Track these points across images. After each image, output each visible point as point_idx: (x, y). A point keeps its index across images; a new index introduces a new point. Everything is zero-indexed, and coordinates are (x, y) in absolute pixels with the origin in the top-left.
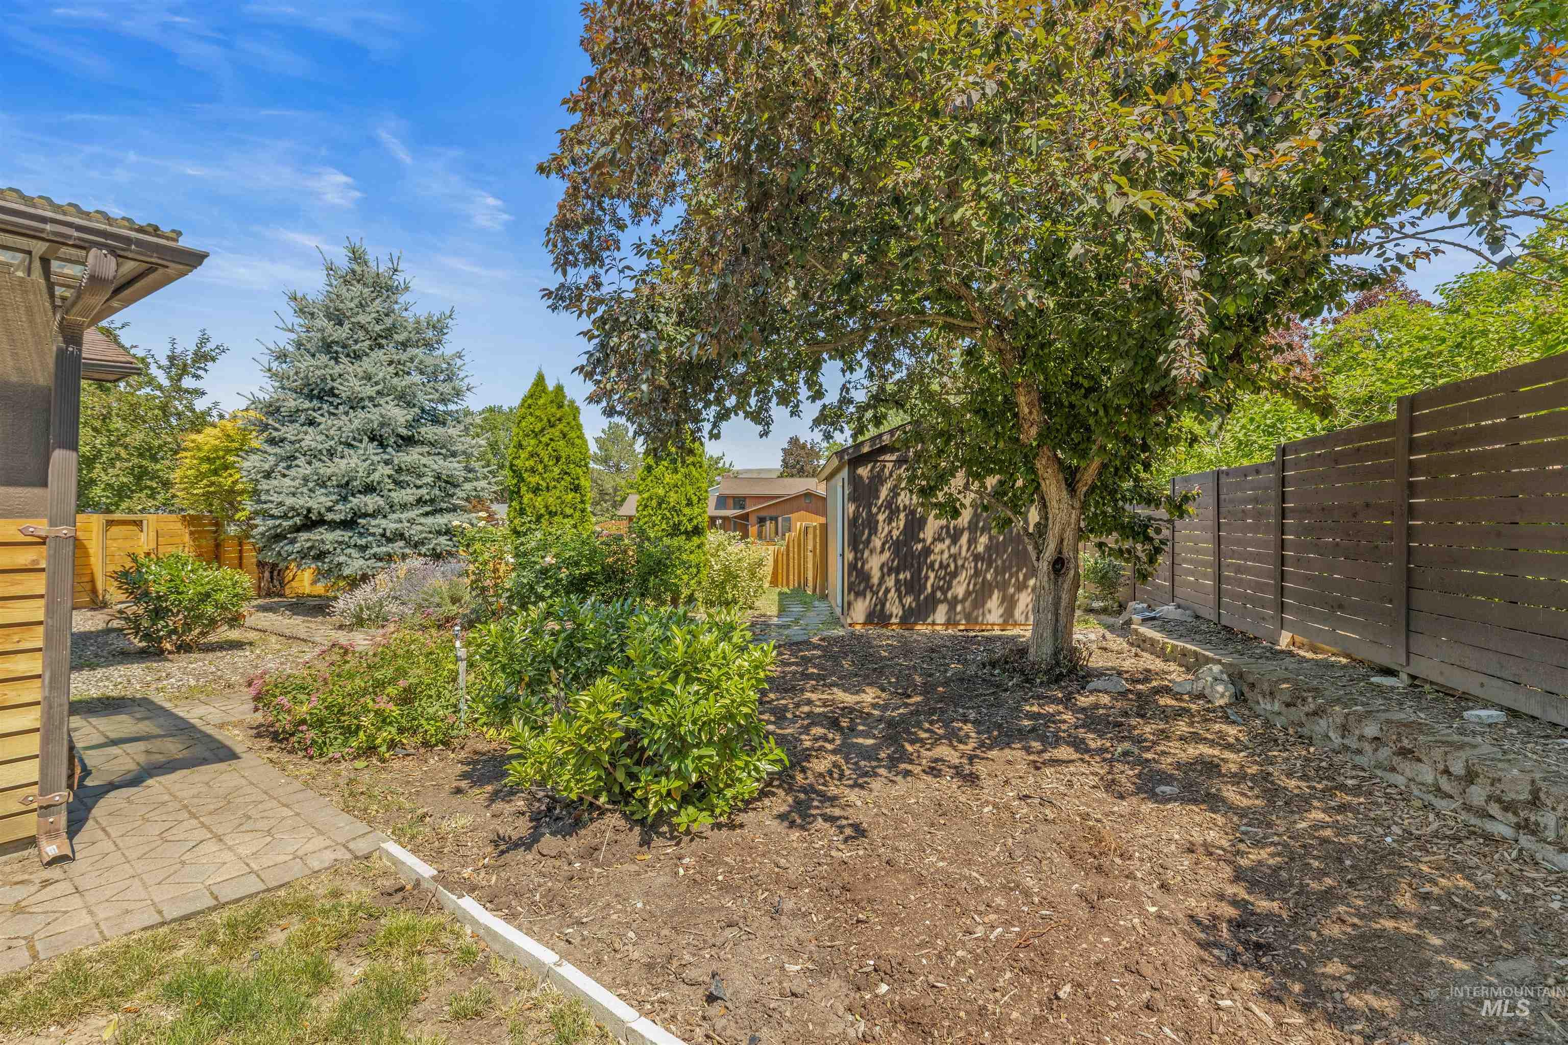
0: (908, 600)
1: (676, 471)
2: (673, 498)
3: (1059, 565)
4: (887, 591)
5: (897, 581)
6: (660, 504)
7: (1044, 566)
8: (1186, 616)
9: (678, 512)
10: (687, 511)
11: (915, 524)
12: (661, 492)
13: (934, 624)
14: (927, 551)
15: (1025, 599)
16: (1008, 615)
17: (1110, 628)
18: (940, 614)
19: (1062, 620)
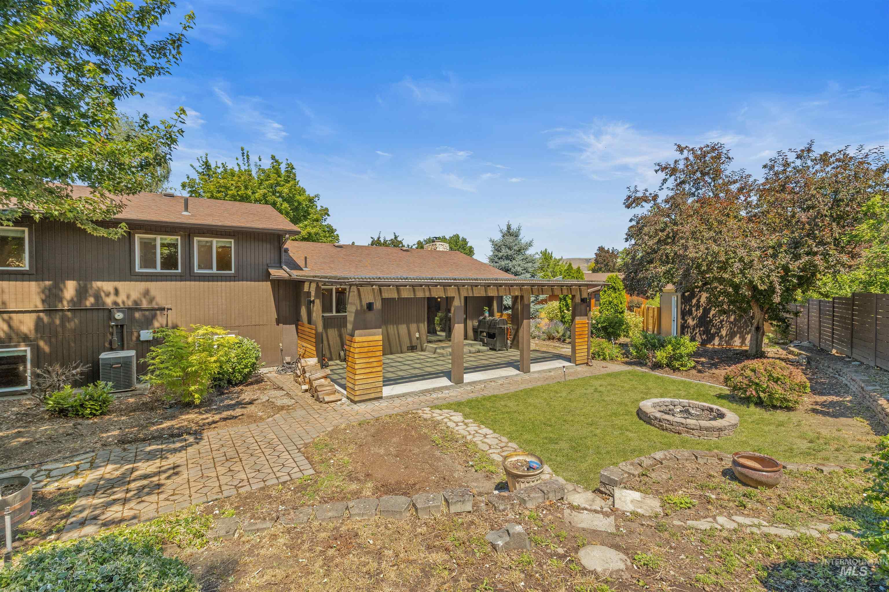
0: (704, 337)
1: (616, 293)
2: (615, 302)
3: (758, 329)
4: (696, 333)
5: (699, 331)
6: (610, 304)
7: (753, 329)
8: (811, 345)
9: (618, 306)
10: (620, 306)
11: (706, 311)
12: (611, 299)
13: (714, 345)
14: (711, 321)
15: (749, 337)
16: (743, 342)
17: (782, 348)
18: (716, 341)
19: (759, 343)
